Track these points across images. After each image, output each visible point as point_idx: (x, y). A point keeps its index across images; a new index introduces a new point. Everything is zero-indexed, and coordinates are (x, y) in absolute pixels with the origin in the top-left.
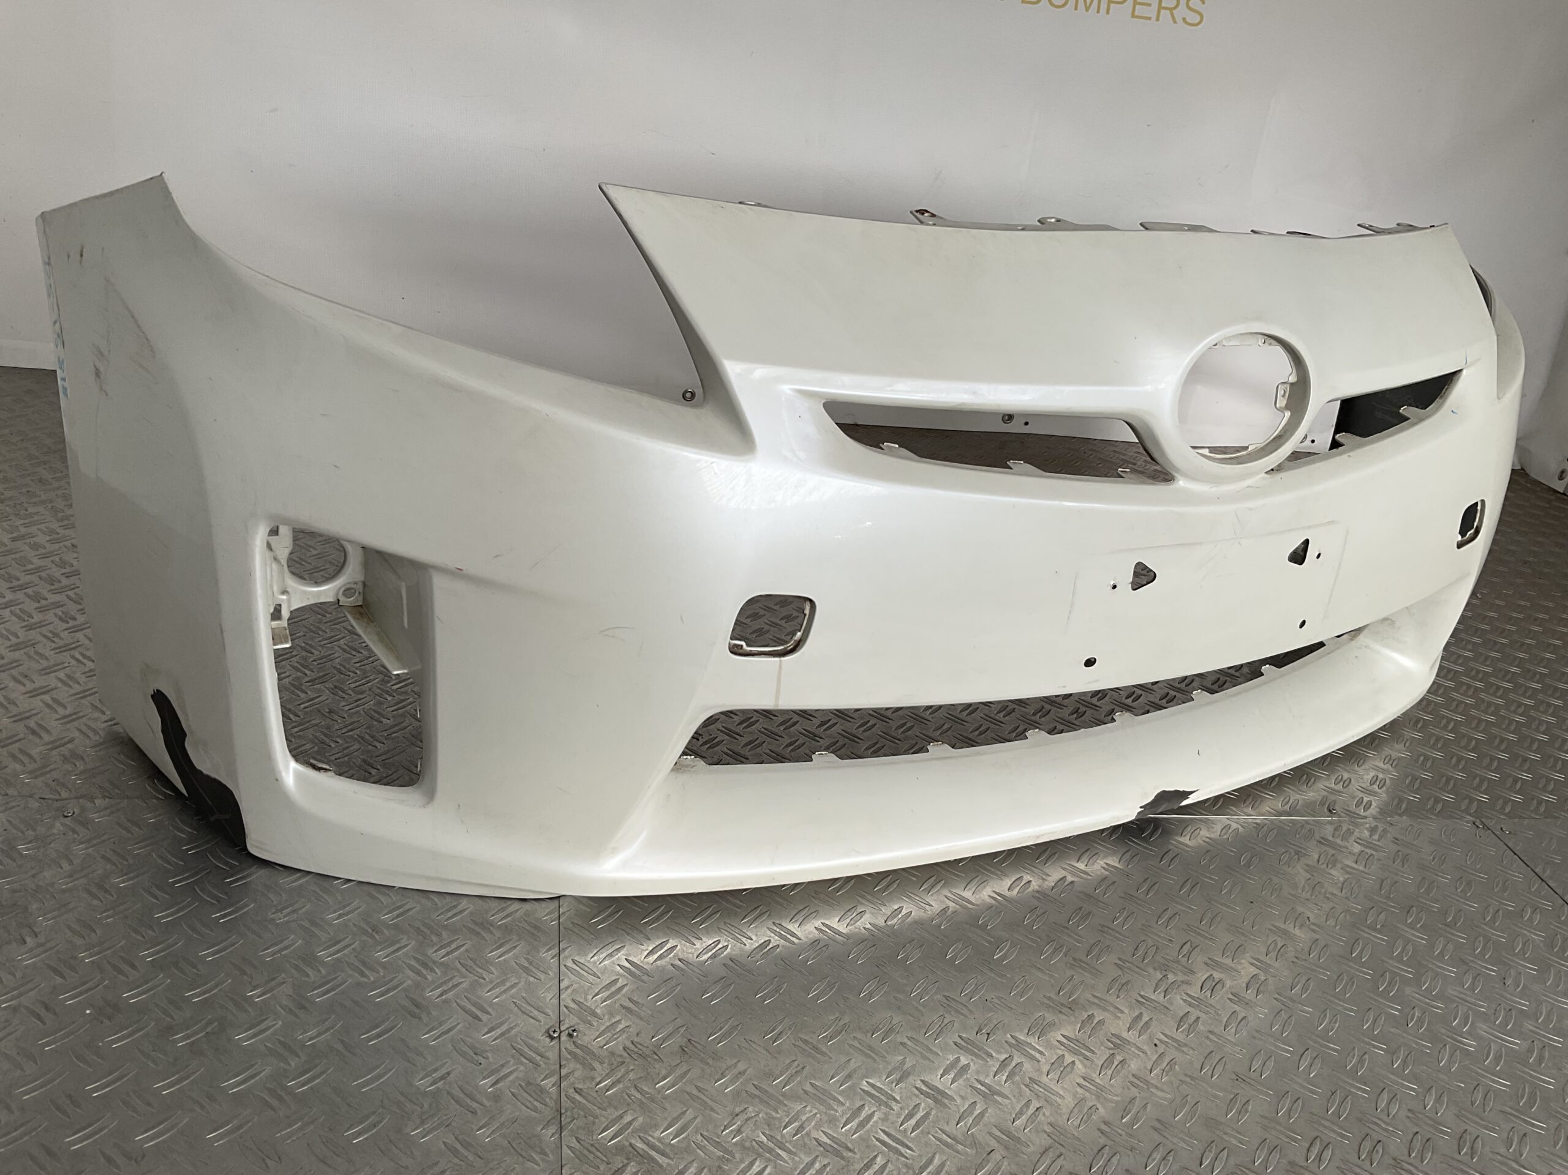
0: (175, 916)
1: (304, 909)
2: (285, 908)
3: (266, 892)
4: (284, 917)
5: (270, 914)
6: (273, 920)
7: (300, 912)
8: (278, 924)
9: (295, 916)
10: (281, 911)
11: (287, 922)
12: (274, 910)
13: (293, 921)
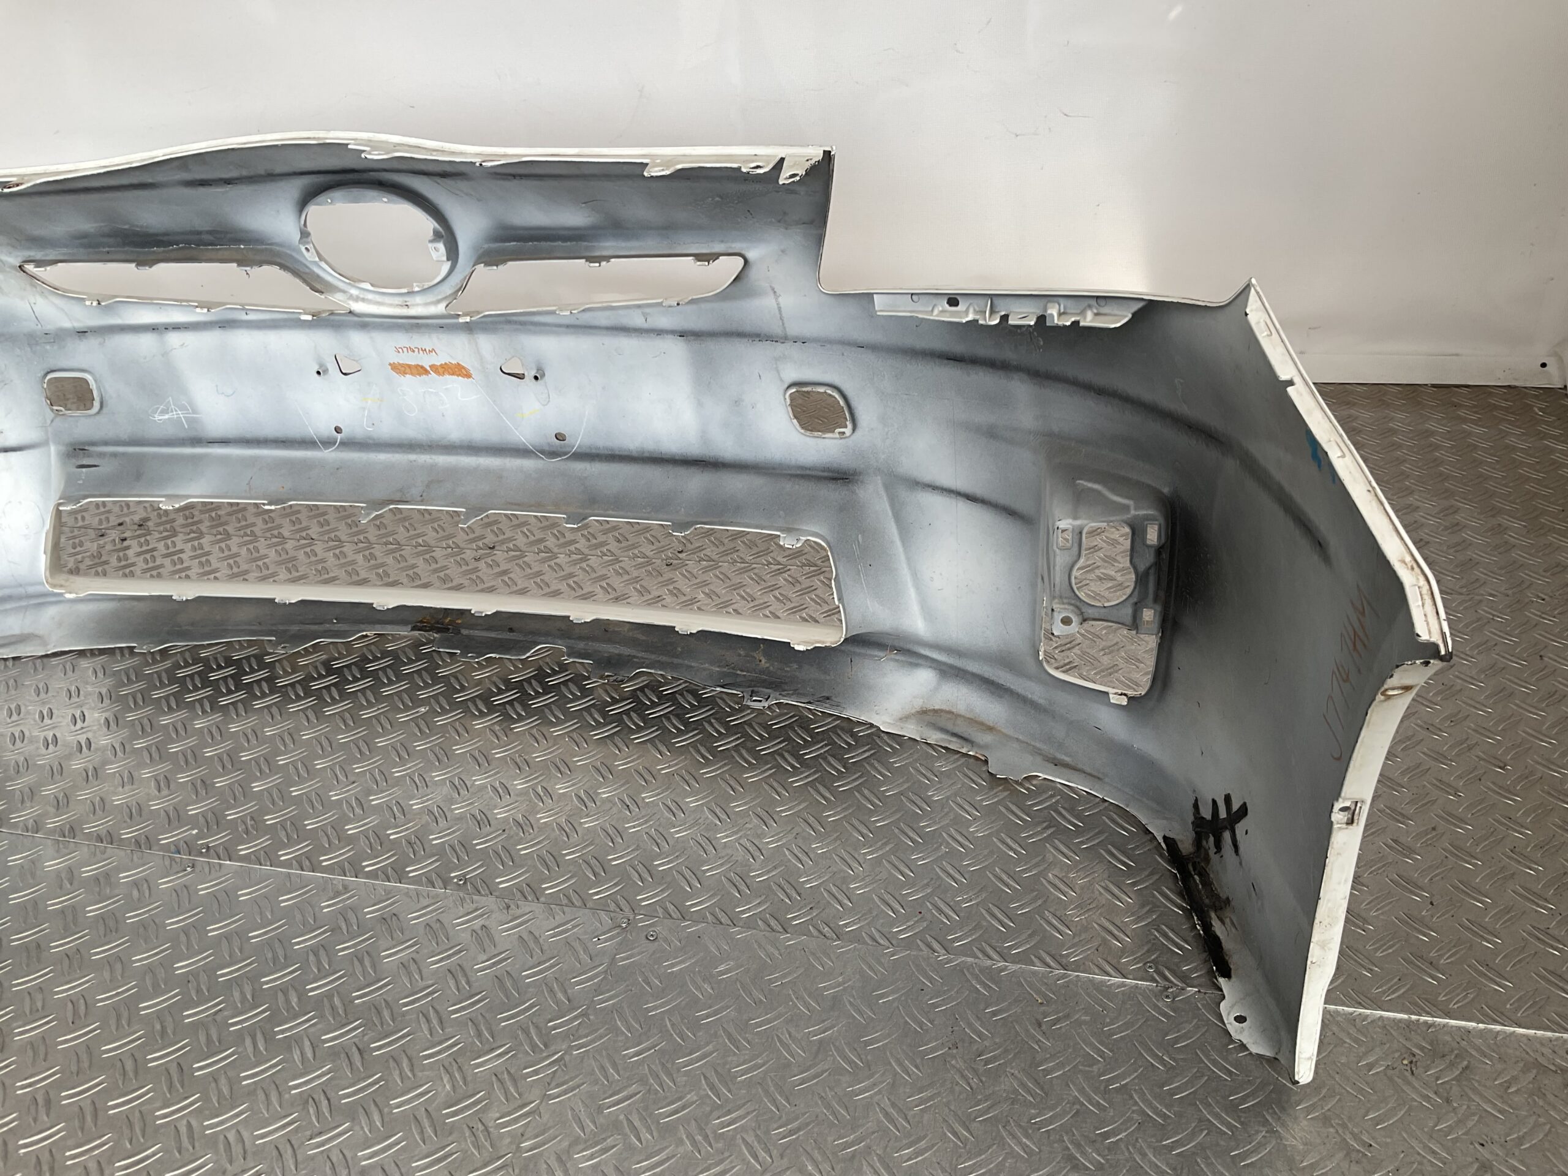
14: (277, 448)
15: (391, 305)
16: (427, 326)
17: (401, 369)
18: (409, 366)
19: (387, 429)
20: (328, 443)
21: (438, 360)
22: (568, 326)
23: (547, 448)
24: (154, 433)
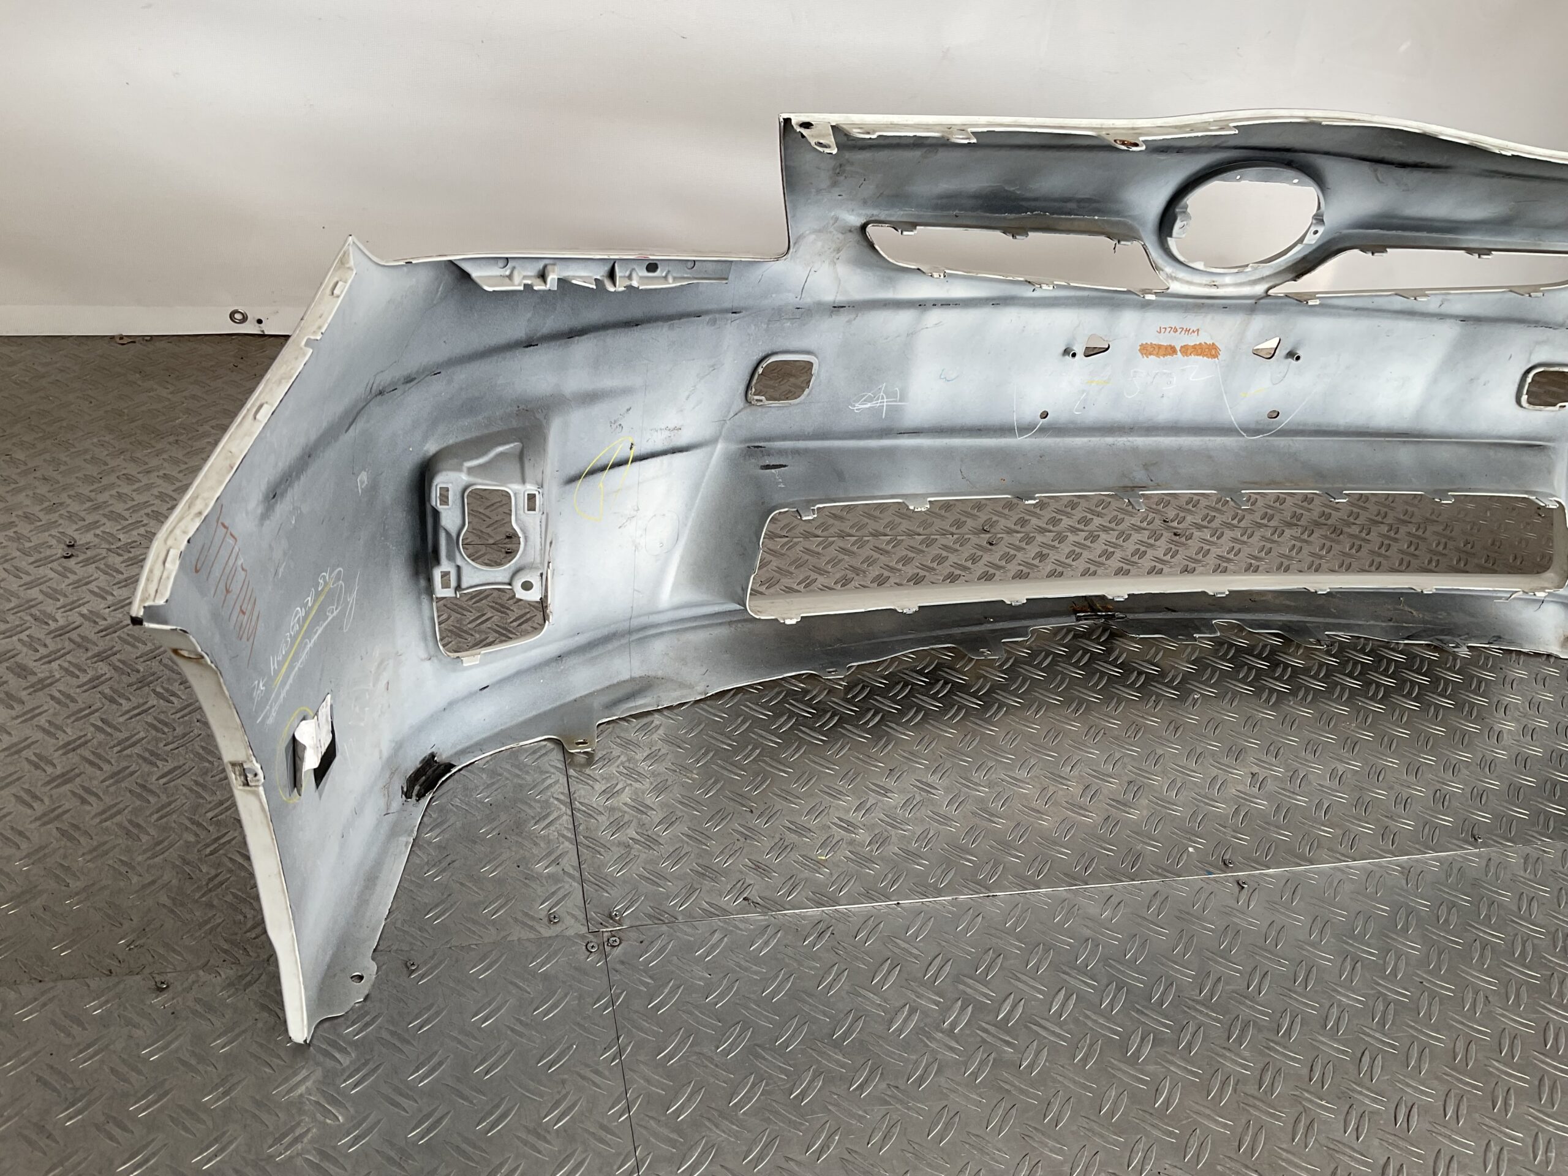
0: (144, 1168)
1: (310, 1135)
2: (284, 1135)
3: (257, 1112)
4: (286, 1150)
5: (265, 1146)
6: (271, 1157)
7: (305, 1140)
8: (278, 1164)
9: (299, 1146)
10: (278, 1140)
11: (291, 1158)
12: (270, 1142)
13: (298, 1154)
14: (970, 436)
15: (1200, 285)
16: (1212, 305)
17: (1147, 350)
18: (1160, 347)
19: (1096, 413)
20: (1025, 429)
21: (1192, 340)
22: (1357, 309)
23: (1253, 426)
24: (846, 423)
